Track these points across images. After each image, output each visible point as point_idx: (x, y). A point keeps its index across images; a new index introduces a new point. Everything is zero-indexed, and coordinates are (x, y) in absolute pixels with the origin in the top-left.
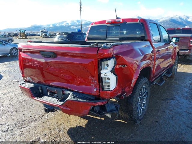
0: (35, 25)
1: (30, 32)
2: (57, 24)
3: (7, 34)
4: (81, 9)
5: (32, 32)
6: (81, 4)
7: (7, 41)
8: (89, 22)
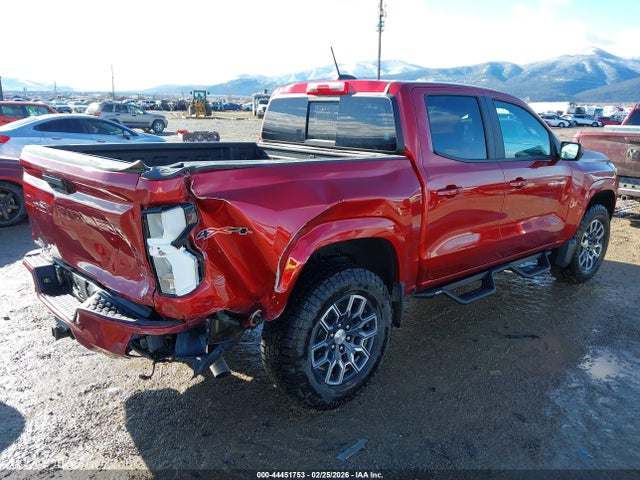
0: (244, 75)
1: (226, 97)
2: (309, 75)
3: (158, 102)
4: (381, 26)
5: (233, 96)
6: (382, 10)
7: (151, 124)
8: (415, 69)
